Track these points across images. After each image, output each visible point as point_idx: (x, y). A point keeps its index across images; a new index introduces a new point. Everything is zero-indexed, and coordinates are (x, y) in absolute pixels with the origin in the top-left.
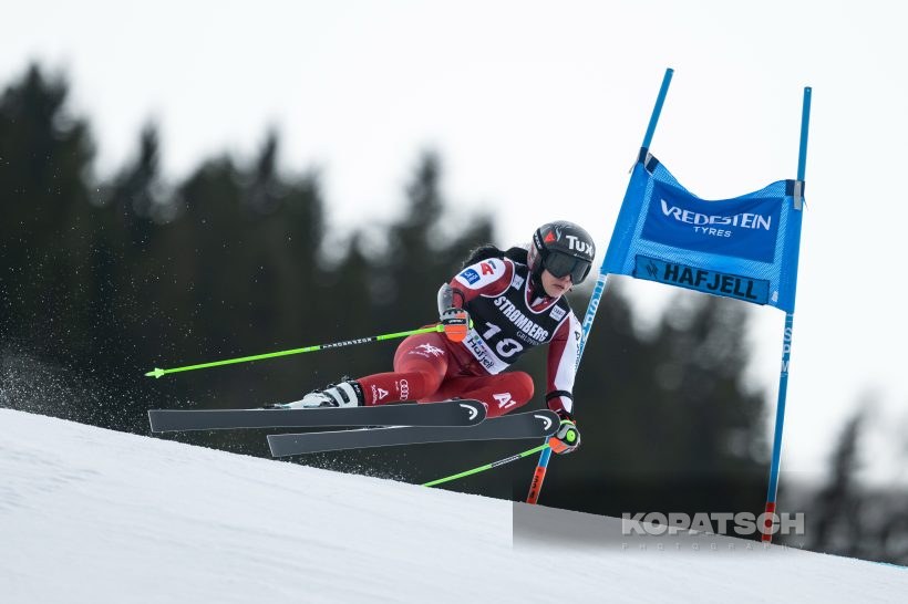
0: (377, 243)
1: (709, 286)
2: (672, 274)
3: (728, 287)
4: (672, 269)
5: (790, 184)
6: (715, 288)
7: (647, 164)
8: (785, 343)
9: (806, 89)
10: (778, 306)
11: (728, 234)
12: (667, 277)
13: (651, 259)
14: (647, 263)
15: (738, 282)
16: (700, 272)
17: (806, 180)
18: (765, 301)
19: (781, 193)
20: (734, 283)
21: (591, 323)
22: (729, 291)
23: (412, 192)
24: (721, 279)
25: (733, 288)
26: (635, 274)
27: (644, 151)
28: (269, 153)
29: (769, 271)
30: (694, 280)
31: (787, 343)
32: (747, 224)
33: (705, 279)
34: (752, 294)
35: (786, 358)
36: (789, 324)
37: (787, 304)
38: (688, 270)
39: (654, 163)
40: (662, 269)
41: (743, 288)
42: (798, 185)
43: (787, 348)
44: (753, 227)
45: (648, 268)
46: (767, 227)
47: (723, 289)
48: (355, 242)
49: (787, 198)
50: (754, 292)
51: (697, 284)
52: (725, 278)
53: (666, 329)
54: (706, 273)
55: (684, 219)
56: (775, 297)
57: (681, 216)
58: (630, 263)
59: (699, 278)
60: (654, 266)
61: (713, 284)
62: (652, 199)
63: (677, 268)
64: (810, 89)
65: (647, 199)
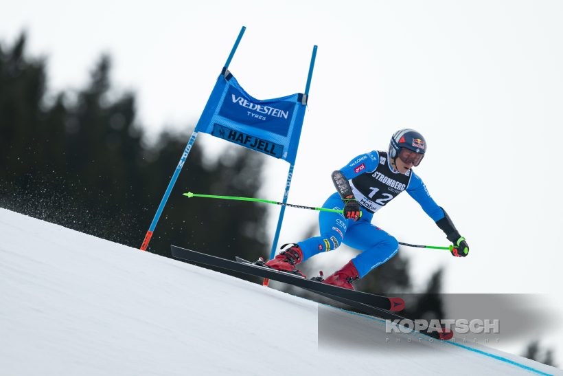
0: (72, 100)
1: (251, 145)
2: (232, 136)
3: (261, 147)
4: (233, 133)
5: (300, 95)
6: (254, 146)
7: (226, 76)
8: (288, 181)
9: (315, 46)
10: (287, 160)
11: (264, 119)
13: (222, 126)
14: (219, 128)
15: (267, 144)
16: (248, 137)
17: (309, 95)
18: (280, 156)
19: (295, 100)
20: (265, 145)
21: (186, 157)
22: (262, 149)
23: (94, 75)
24: (258, 143)
25: (263, 148)
26: (213, 134)
27: (225, 69)
28: (21, 44)
29: (284, 141)
30: (244, 141)
31: (289, 181)
32: (275, 114)
33: (249, 141)
34: (274, 152)
35: (287, 189)
36: (291, 171)
37: (291, 159)
38: (241, 135)
39: (230, 76)
40: (227, 133)
41: (269, 148)
42: (304, 97)
43: (288, 184)
44: (278, 116)
45: (220, 131)
46: (286, 117)
47: (258, 148)
48: (61, 98)
49: (297, 103)
50: (275, 151)
51: (245, 143)
52: (261, 141)
53: (220, 166)
54: (250, 137)
55: (244, 105)
56: (285, 155)
57: (243, 103)
58: (211, 127)
59: (247, 140)
60: (223, 130)
61: (253, 144)
62: (227, 95)
63: (235, 133)
64: (317, 46)
65: (224, 95)
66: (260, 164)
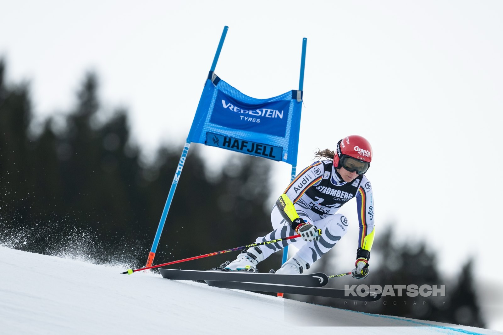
1: (248, 150)
2: (227, 143)
3: (259, 151)
4: (227, 140)
5: (294, 93)
6: (252, 151)
7: (213, 80)
9: (304, 38)
10: (288, 161)
11: (258, 121)
12: (224, 145)
13: (215, 135)
14: (213, 136)
15: (265, 148)
16: (243, 142)
17: (304, 90)
18: (280, 159)
19: (289, 98)
20: (262, 148)
21: (181, 170)
22: (260, 153)
23: (81, 96)
24: (255, 146)
25: (261, 152)
26: (206, 143)
27: (211, 73)
29: (283, 142)
30: (240, 147)
32: (270, 115)
33: (246, 146)
34: (273, 155)
36: (293, 172)
37: (293, 160)
38: (236, 141)
39: (218, 80)
40: (222, 140)
41: (268, 151)
42: (299, 93)
44: (273, 117)
45: (214, 139)
46: (281, 117)
47: (256, 152)
48: (48, 123)
49: (292, 100)
51: (242, 149)
52: (257, 146)
53: (225, 177)
54: (247, 143)
55: (235, 110)
56: (285, 157)
57: (233, 109)
58: (203, 136)
59: (243, 146)
60: (217, 138)
61: (250, 149)
62: (217, 100)
63: (230, 139)
64: (306, 39)
65: (213, 101)
66: (267, 170)
